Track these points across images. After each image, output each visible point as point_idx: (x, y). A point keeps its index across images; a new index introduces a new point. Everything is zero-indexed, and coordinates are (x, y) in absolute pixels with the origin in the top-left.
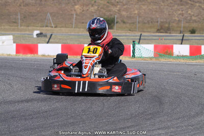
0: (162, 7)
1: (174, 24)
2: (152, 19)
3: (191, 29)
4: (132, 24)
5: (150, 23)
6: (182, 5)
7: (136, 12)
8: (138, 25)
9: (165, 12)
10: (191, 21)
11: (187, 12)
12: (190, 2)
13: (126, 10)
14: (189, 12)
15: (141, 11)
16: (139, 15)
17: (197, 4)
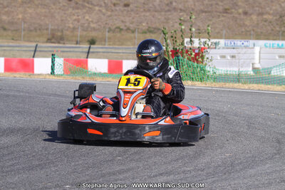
0: (53, 11)
1: (68, 33)
2: (41, 25)
3: (90, 39)
4: (14, 32)
5: (38, 31)
6: (78, 8)
7: (20, 16)
8: (23, 33)
9: (57, 17)
10: (89, 29)
11: (84, 17)
12: (87, 5)
13: (7, 13)
14: (87, 17)
15: (26, 16)
16: (24, 20)
17: (97, 8)
